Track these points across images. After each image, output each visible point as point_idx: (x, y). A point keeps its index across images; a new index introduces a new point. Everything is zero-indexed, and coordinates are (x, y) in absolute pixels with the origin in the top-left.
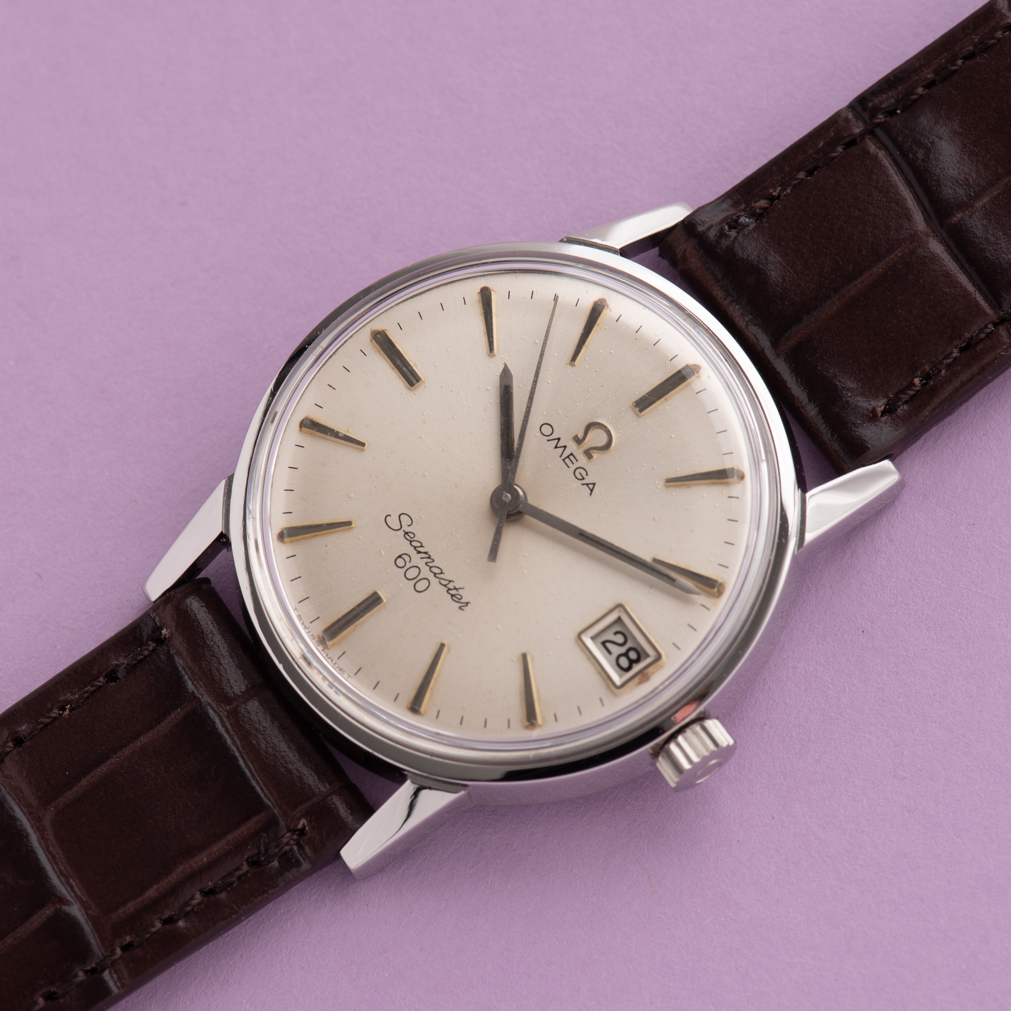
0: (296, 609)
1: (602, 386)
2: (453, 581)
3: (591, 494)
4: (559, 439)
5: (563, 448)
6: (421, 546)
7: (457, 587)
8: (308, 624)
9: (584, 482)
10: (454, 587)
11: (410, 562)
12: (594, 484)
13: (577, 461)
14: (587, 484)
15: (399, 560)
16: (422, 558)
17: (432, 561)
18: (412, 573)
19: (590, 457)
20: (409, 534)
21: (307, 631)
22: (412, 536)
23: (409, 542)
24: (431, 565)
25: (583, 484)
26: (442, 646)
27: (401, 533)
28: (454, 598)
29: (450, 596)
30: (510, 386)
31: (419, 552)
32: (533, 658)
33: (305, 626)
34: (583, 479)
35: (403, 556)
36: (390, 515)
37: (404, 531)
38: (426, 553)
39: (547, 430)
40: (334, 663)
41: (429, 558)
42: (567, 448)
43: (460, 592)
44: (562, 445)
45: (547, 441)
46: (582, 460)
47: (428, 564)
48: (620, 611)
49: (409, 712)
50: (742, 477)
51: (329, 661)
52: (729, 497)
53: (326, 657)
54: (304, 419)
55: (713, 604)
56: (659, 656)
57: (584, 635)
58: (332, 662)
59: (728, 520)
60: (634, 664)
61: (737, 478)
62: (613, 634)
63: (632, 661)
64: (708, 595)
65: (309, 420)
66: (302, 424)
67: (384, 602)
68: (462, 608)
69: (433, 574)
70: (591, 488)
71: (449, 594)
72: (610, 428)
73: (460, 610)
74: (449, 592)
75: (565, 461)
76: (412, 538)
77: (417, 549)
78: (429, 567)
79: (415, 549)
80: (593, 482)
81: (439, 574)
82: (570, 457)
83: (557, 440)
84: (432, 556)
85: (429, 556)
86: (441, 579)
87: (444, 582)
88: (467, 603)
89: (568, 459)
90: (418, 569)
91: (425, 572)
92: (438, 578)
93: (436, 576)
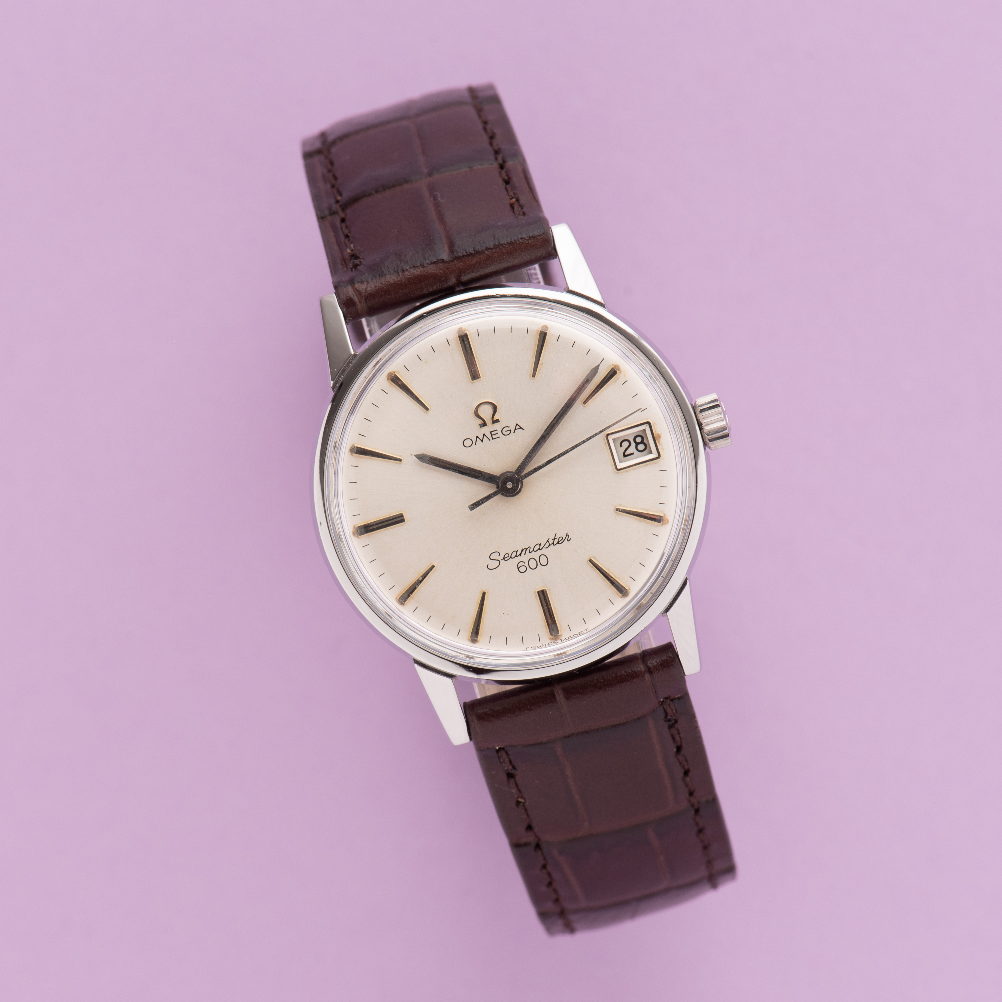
0: (527, 648)
1: (451, 396)
2: (549, 539)
3: (523, 429)
4: (477, 437)
5: (485, 436)
6: (517, 552)
7: (554, 538)
8: (539, 644)
9: (513, 431)
10: (552, 539)
11: (525, 563)
12: (517, 424)
13: (497, 430)
14: (515, 429)
15: (520, 569)
17: (529, 548)
18: (533, 564)
19: (498, 421)
20: (505, 557)
21: (544, 646)
22: (507, 555)
23: (511, 559)
24: (532, 550)
25: (514, 432)
26: (591, 561)
27: (503, 562)
28: (560, 543)
29: (558, 544)
30: (430, 457)
31: (520, 555)
32: (620, 505)
33: (540, 646)
35: (519, 567)
36: (488, 565)
37: (502, 560)
38: (522, 550)
39: (468, 443)
40: (573, 636)
41: (526, 549)
42: (485, 434)
43: (557, 537)
44: (482, 437)
46: (497, 426)
47: (530, 552)
48: (610, 437)
49: (624, 598)
50: (547, 328)
51: (569, 639)
52: (557, 341)
53: (566, 640)
54: (398, 601)
55: (625, 376)
56: (648, 423)
57: (617, 466)
58: (571, 637)
59: (572, 347)
60: (645, 441)
61: (547, 331)
62: (622, 447)
63: (642, 442)
64: (619, 378)
65: (400, 597)
66: (401, 603)
67: (546, 588)
68: (569, 540)
69: (539, 550)
70: (519, 427)
71: (556, 545)
72: (483, 401)
73: (570, 541)
74: (554, 544)
75: (493, 438)
76: (509, 556)
77: (517, 555)
78: (533, 551)
79: (517, 557)
80: (516, 425)
81: (540, 546)
82: (492, 434)
83: (478, 439)
84: (525, 547)
85: (525, 549)
86: (544, 546)
87: (547, 545)
88: (567, 535)
89: (493, 436)
90: (532, 559)
91: (536, 555)
92: (543, 548)
93: (540, 549)
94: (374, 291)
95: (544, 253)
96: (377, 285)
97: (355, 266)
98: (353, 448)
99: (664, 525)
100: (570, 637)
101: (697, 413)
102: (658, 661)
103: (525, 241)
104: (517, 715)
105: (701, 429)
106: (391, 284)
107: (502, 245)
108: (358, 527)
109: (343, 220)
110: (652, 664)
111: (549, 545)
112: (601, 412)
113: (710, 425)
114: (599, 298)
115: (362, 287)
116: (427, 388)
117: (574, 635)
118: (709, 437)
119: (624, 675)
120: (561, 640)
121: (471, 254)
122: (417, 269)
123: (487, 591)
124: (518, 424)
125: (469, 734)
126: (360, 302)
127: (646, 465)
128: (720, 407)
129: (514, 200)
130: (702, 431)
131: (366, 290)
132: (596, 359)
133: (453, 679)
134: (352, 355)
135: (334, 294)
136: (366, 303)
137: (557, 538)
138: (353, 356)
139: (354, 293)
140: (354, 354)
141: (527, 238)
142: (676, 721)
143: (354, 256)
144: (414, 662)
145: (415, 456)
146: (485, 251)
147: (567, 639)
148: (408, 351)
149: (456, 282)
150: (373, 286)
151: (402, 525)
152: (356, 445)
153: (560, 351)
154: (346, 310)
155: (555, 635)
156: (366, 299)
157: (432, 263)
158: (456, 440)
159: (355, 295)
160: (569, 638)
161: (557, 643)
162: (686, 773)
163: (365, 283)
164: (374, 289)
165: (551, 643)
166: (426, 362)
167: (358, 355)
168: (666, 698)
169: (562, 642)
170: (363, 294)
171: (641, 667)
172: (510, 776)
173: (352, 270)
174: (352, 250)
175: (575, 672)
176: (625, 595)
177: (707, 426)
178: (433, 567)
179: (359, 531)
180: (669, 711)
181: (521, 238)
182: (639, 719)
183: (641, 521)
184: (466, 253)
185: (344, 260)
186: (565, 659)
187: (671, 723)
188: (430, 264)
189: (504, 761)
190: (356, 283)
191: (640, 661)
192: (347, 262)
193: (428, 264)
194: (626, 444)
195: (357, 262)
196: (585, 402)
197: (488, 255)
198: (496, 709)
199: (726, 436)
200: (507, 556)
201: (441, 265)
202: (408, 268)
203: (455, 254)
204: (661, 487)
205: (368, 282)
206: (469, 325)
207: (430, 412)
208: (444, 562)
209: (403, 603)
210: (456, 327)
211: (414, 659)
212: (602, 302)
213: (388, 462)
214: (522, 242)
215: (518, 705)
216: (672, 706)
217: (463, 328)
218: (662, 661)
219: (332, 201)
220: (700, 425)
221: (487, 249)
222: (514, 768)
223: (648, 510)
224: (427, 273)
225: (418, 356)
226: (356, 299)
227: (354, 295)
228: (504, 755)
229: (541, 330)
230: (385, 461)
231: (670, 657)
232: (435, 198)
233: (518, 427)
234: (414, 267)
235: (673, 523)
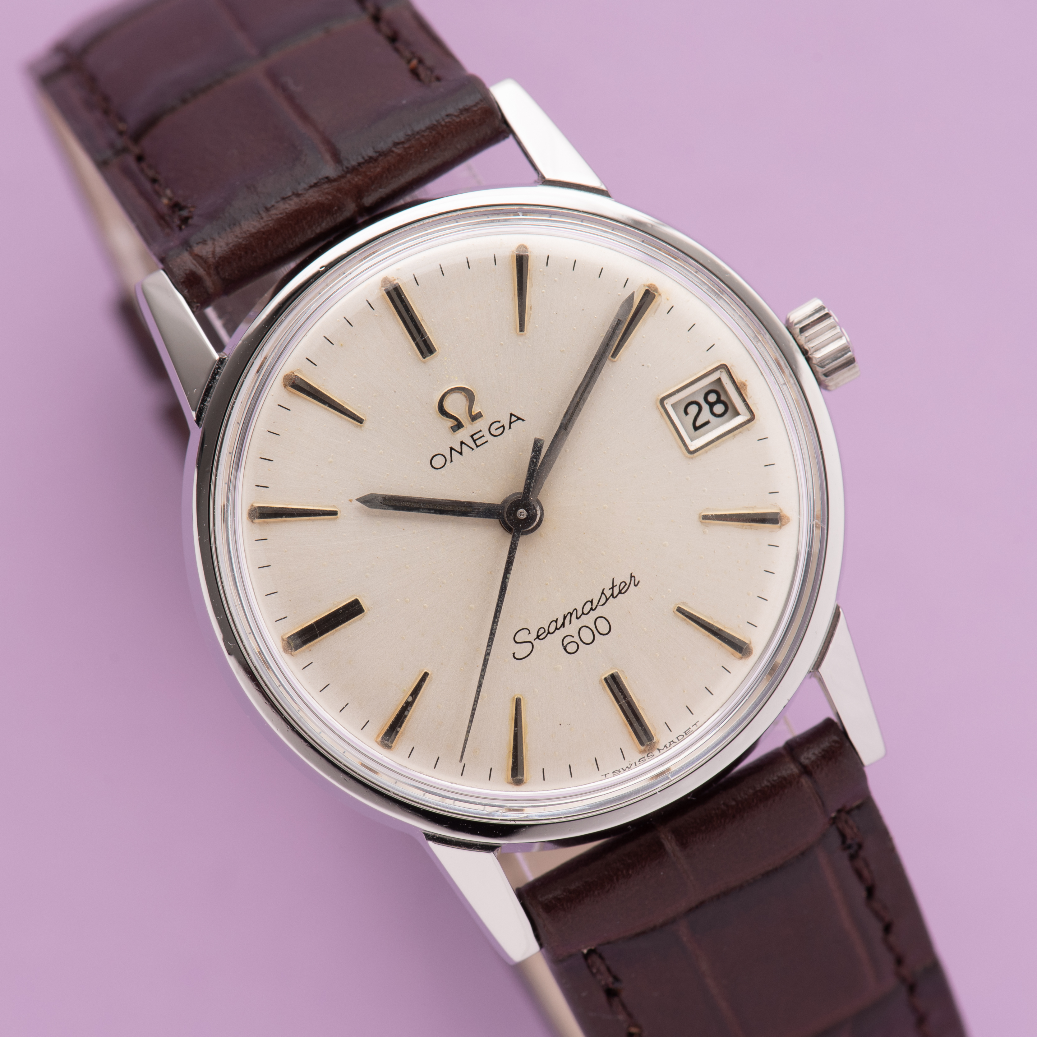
0: (605, 775)
1: (395, 392)
2: (604, 589)
3: (523, 420)
4: (452, 449)
5: (463, 445)
6: (556, 621)
7: (611, 586)
9: (507, 426)
10: (610, 589)
11: (573, 637)
12: (511, 415)
13: (481, 431)
14: (511, 423)
15: (568, 649)
16: (570, 623)
17: (575, 611)
18: (587, 635)
19: (479, 415)
20: (539, 634)
21: (633, 765)
22: (542, 631)
23: (549, 635)
24: (580, 613)
25: (510, 428)
26: (680, 610)
27: (537, 643)
28: (623, 591)
29: (620, 595)
30: (383, 498)
31: (563, 625)
32: (707, 509)
33: (627, 767)
34: (503, 426)
35: (565, 645)
36: (514, 654)
37: (535, 640)
38: (565, 617)
39: (438, 461)
40: (676, 740)
41: (571, 614)
42: (464, 441)
43: (617, 582)
44: (460, 446)
45: (452, 463)
46: (482, 425)
47: (578, 616)
48: (667, 403)
49: (745, 658)
50: (525, 247)
51: (672, 746)
52: (547, 265)
53: (667, 748)
54: (379, 743)
55: (668, 300)
56: (724, 367)
57: (689, 447)
58: (674, 742)
59: (573, 270)
60: (723, 398)
61: (527, 252)
62: (688, 416)
63: (719, 401)
64: (659, 305)
65: (382, 736)
66: (387, 746)
67: (617, 671)
68: (636, 584)
69: (591, 611)
70: (516, 419)
71: (618, 597)
72: (447, 388)
73: (638, 586)
74: (615, 596)
75: (478, 444)
76: (545, 632)
77: (558, 627)
78: (583, 615)
79: (559, 629)
80: (509, 415)
81: (592, 605)
82: (475, 439)
83: (453, 451)
84: (569, 612)
85: (569, 615)
86: (598, 603)
87: (603, 600)
88: (632, 576)
89: (477, 442)
90: (583, 628)
91: (588, 620)
92: (597, 606)
93: (594, 608)
94: (227, 252)
95: (489, 132)
96: (230, 241)
97: (185, 221)
98: (252, 511)
99: (783, 528)
100: (672, 743)
101: (796, 336)
102: (816, 752)
103: (455, 118)
104: (609, 890)
105: (808, 360)
106: (252, 235)
107: (418, 133)
108: (289, 637)
109: (140, 159)
110: (808, 758)
111: (607, 599)
112: (643, 365)
113: (822, 350)
114: (595, 182)
115: (205, 250)
116: (353, 387)
117: (677, 738)
118: (824, 369)
119: (767, 786)
120: (659, 750)
121: (371, 158)
122: (289, 202)
123: (521, 696)
124: (513, 413)
125: (538, 937)
126: (209, 274)
127: (734, 436)
128: (832, 318)
129: (414, 62)
130: (810, 362)
131: (213, 253)
132: (616, 281)
133: (495, 852)
134: (216, 360)
135: (162, 272)
136: (218, 273)
137: (616, 586)
138: (218, 362)
139: (195, 262)
140: (220, 359)
141: (456, 114)
142: (860, 846)
143: (176, 206)
144: (427, 839)
145: (357, 500)
146: (394, 149)
147: (668, 745)
148: (308, 334)
149: (356, 209)
150: (223, 244)
151: (361, 619)
152: (256, 505)
153: (555, 281)
154: (188, 292)
155: (648, 743)
156: (216, 268)
157: (311, 187)
158: (419, 461)
159: (198, 265)
160: (670, 745)
161: (654, 755)
162: (887, 928)
163: (210, 243)
164: (226, 249)
165: (644, 758)
166: (342, 345)
167: (227, 359)
168: (839, 811)
169: (660, 753)
170: (211, 260)
171: (790, 769)
172: (611, 993)
173: (180, 229)
174: (170, 199)
175: (689, 798)
176: (747, 654)
177: (818, 352)
178: (426, 675)
179: (292, 644)
180: (848, 832)
181: (447, 116)
182: (803, 854)
183: (746, 529)
184: (363, 158)
185: (161, 218)
186: (672, 779)
187: (852, 851)
188: (308, 190)
189: (599, 971)
190: (195, 245)
191: (787, 759)
192: (167, 218)
193: (305, 189)
194: (693, 409)
195: (185, 213)
196: (614, 355)
197: (399, 155)
198: (573, 887)
199: (851, 362)
200: (542, 633)
201: (326, 186)
202: (273, 203)
203: (346, 164)
204: (765, 466)
205: (213, 239)
206: (398, 270)
207: (366, 424)
208: (442, 664)
209: (390, 745)
210: (378, 278)
211: (424, 833)
212: (603, 187)
213: (315, 520)
214: (449, 122)
215: (606, 873)
216: (851, 822)
217: (390, 277)
218: (823, 750)
219: (112, 135)
220: (805, 353)
221: (396, 144)
222: (616, 979)
223: (753, 508)
224: (306, 204)
225: (326, 338)
226: (201, 271)
227: (195, 266)
228: (598, 962)
229: (516, 253)
230: (309, 520)
231: (835, 742)
232: (284, 89)
233: (514, 419)
234: (283, 199)
235: (800, 519)
